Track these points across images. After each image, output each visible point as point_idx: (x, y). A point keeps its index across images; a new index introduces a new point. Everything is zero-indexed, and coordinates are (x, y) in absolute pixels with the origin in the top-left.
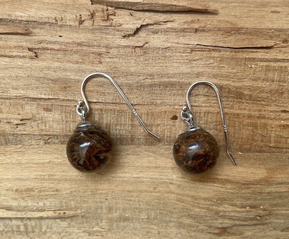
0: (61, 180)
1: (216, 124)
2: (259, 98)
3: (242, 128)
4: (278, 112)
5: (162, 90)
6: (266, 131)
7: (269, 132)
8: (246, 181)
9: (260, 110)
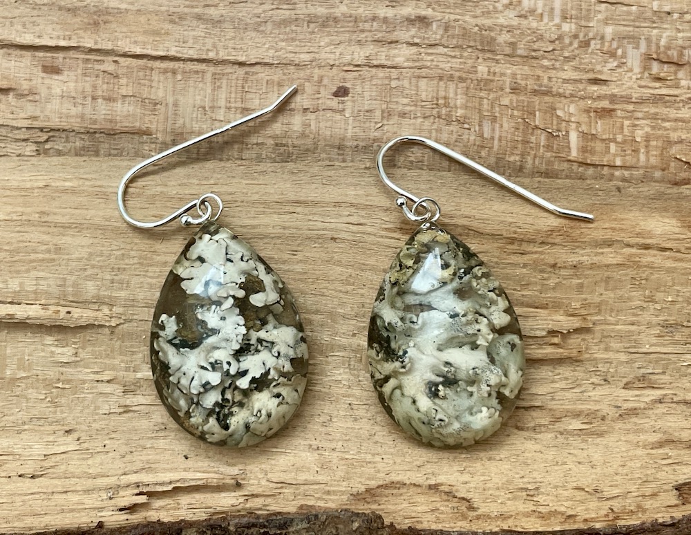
0: (69, 227)
1: (437, 104)
2: (535, 51)
3: (500, 113)
4: (580, 81)
5: (313, 32)
6: (555, 122)
7: (564, 124)
8: (515, 233)
9: (539, 76)
